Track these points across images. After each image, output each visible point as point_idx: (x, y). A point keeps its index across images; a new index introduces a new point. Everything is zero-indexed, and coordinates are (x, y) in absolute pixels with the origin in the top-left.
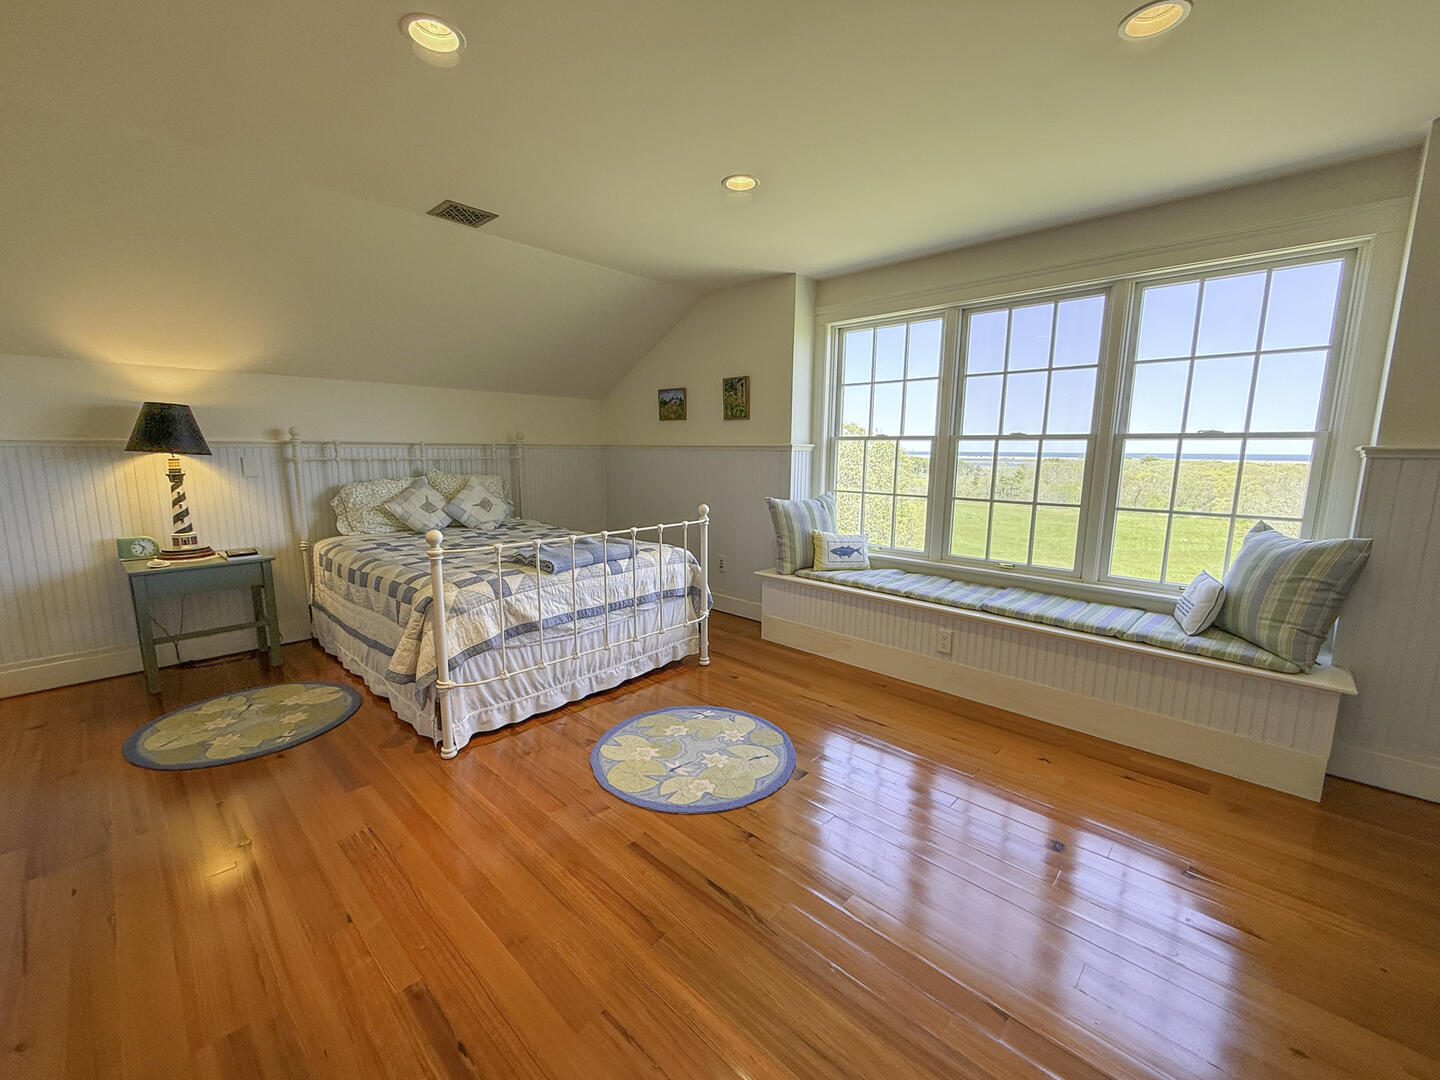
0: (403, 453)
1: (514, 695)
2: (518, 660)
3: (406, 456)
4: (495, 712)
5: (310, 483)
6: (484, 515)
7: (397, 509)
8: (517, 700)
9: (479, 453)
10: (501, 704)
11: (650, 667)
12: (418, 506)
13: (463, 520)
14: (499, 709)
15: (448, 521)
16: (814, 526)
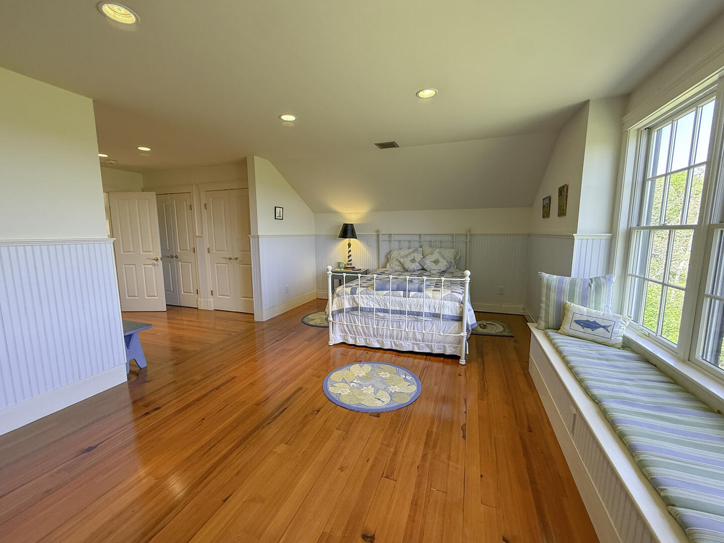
0: (417, 238)
1: (357, 334)
2: (359, 321)
3: (418, 239)
4: (349, 337)
5: (385, 248)
6: (433, 266)
7: (402, 260)
8: (357, 336)
9: (450, 238)
10: (352, 335)
11: (427, 350)
12: (409, 259)
13: (425, 267)
14: (351, 337)
15: (421, 268)
16: (571, 299)
